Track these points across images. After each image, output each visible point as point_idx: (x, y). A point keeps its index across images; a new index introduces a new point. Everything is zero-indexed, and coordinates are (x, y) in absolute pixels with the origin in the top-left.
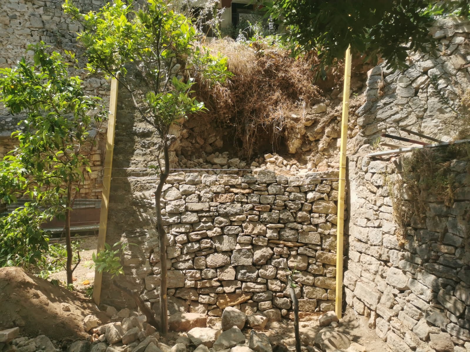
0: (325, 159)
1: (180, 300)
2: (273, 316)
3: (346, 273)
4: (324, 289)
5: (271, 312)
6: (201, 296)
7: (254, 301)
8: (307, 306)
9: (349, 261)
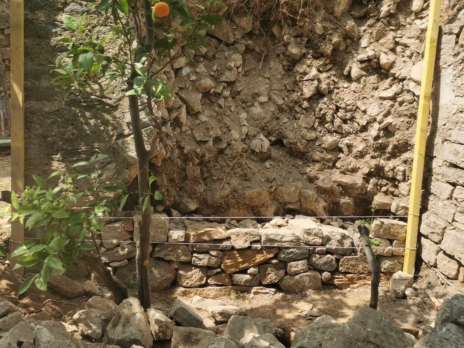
0: (391, 32)
1: (161, 263)
2: (309, 282)
3: (424, 216)
4: (388, 239)
5: (306, 276)
6: (195, 255)
7: (280, 261)
8: (361, 267)
9: (431, 198)
